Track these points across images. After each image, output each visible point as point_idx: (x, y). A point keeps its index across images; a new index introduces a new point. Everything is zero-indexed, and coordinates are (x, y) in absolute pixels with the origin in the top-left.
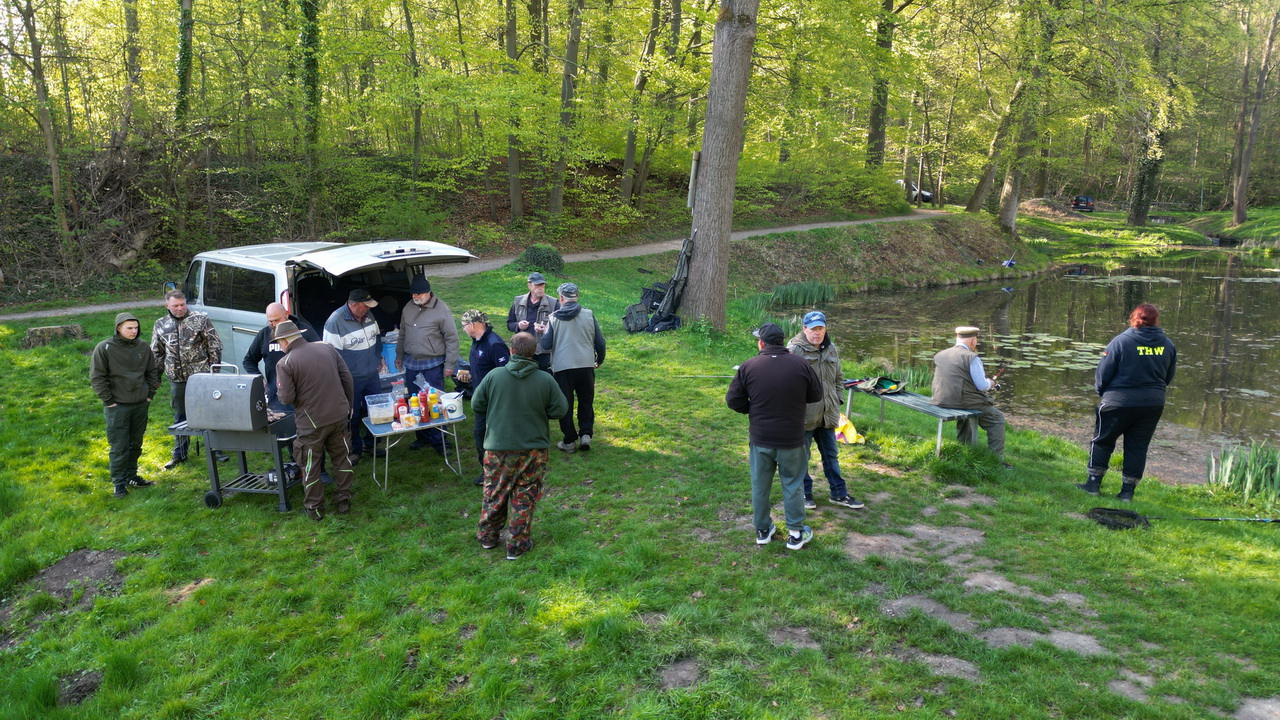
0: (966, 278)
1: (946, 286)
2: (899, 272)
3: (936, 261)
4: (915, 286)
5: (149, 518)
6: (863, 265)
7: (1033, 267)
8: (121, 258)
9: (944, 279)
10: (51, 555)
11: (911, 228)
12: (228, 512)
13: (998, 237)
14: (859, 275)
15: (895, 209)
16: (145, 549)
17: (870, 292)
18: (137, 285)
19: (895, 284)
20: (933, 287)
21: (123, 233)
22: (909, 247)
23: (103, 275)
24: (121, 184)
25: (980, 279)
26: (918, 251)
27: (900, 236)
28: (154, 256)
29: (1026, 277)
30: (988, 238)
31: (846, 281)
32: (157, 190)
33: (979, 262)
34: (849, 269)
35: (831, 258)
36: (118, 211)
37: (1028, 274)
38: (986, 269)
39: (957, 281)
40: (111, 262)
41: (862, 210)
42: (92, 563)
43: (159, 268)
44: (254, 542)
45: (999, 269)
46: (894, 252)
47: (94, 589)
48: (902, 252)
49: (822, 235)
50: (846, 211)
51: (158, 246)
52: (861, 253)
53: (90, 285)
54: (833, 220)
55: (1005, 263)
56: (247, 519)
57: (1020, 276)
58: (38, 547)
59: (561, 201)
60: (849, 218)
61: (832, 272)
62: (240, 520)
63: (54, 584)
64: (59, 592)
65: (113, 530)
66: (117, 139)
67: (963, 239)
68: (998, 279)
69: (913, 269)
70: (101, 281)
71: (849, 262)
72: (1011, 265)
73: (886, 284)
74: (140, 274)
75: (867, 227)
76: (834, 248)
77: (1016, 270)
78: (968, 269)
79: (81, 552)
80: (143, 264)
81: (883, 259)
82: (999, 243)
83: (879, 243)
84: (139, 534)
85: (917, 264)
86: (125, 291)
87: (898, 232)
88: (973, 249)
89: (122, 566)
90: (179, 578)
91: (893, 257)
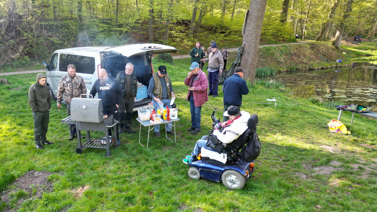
0: (324, 67)
1: (316, 69)
2: (298, 64)
3: (311, 60)
4: (304, 69)
5: (55, 157)
6: (284, 61)
7: (348, 63)
8: (15, 55)
9: (315, 67)
10: (19, 172)
11: (302, 47)
12: (86, 156)
13: (334, 51)
14: (283, 65)
15: (292, 40)
16: (57, 171)
17: (287, 71)
18: (21, 65)
19: (297, 68)
20: (311, 70)
21: (15, 46)
22: (301, 54)
23: (9, 61)
24: (13, 28)
25: (329, 67)
26: (305, 56)
27: (297, 50)
28: (26, 55)
29: (345, 66)
30: (331, 51)
31: (278, 67)
32: (27, 30)
33: (327, 60)
34: (279, 63)
35: (272, 58)
36: (12, 38)
37: (347, 65)
38: (331, 63)
39: (320, 68)
40: (11, 56)
41: (279, 40)
42: (37, 177)
43: (28, 59)
44: (101, 170)
45: (336, 63)
46: (296, 56)
47: (41, 189)
48: (299, 56)
49: (268, 50)
50: (274, 40)
51: (27, 51)
52: (283, 56)
53: (5, 65)
54: (269, 44)
55: (337, 61)
56: (95, 159)
57: (344, 66)
58: (14, 168)
59: (168, 36)
60: (275, 43)
61: (272, 64)
62: (92, 159)
63: (23, 185)
64: (26, 189)
65: (42, 162)
66: (11, 11)
67: (321, 51)
68: (335, 67)
69: (303, 63)
70: (8, 63)
71: (279, 60)
72: (340, 62)
73: (293, 69)
74: (22, 61)
75: (285, 46)
76: (273, 54)
77: (342, 64)
78: (323, 63)
79: (31, 171)
80: (23, 57)
81: (292, 59)
82: (334, 53)
83: (290, 53)
84: (53, 164)
85: (305, 61)
86: (17, 68)
87: (297, 49)
88: (325, 55)
89: (50, 178)
90: (75, 185)
91: (295, 58)
